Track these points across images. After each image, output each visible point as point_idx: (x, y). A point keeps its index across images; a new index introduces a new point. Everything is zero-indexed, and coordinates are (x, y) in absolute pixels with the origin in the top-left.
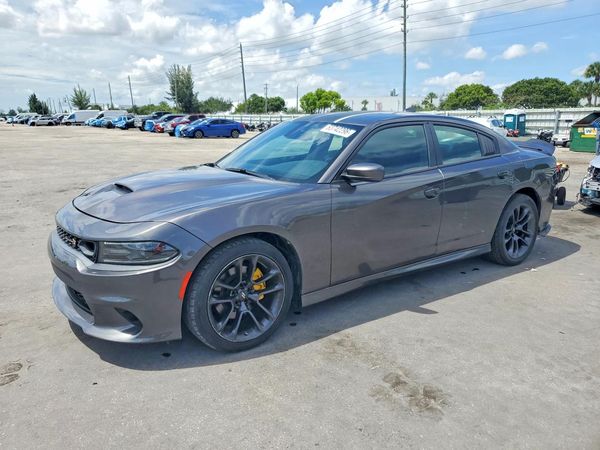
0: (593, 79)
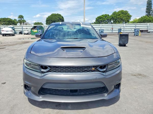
0: (20, 19)
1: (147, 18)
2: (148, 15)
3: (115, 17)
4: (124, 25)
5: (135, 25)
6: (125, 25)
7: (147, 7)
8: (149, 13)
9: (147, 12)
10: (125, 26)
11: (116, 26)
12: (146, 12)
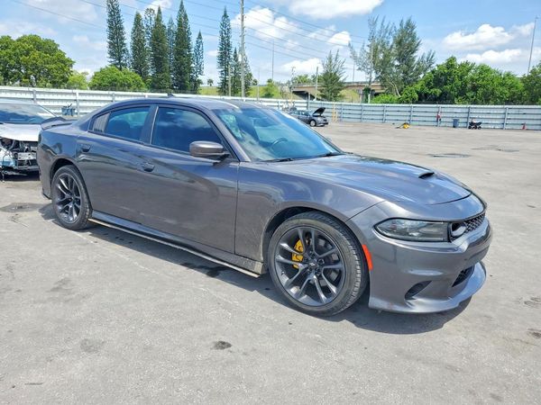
1: (118, 75)
2: (117, 64)
3: (10, 58)
4: (75, 94)
5: (111, 95)
6: (80, 94)
7: (111, 37)
8: (120, 60)
9: (112, 54)
10: (79, 97)
11: (46, 97)
12: (109, 56)
